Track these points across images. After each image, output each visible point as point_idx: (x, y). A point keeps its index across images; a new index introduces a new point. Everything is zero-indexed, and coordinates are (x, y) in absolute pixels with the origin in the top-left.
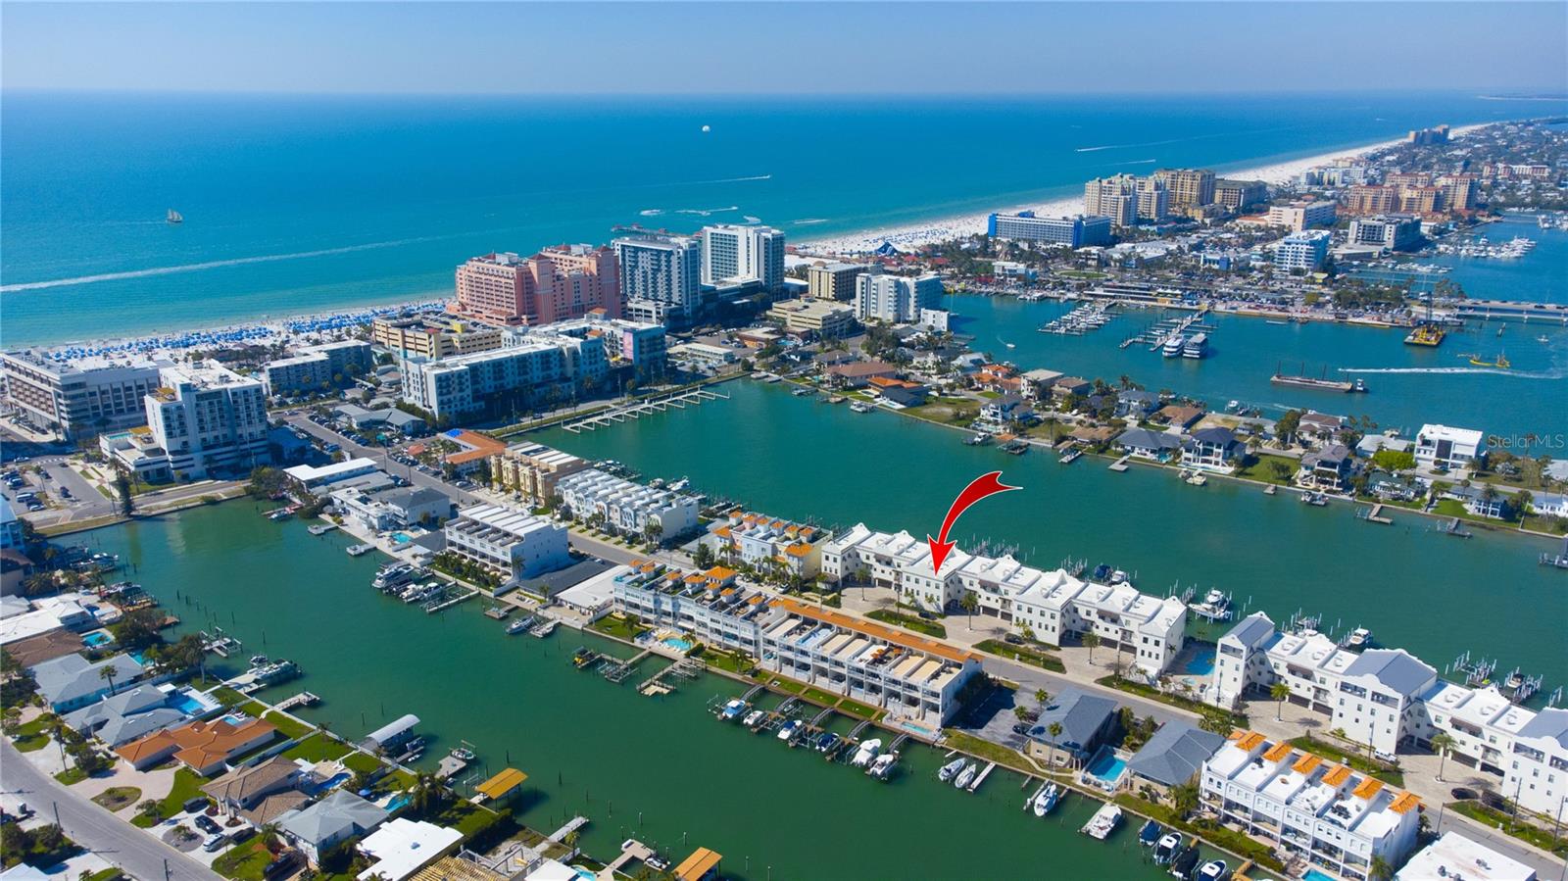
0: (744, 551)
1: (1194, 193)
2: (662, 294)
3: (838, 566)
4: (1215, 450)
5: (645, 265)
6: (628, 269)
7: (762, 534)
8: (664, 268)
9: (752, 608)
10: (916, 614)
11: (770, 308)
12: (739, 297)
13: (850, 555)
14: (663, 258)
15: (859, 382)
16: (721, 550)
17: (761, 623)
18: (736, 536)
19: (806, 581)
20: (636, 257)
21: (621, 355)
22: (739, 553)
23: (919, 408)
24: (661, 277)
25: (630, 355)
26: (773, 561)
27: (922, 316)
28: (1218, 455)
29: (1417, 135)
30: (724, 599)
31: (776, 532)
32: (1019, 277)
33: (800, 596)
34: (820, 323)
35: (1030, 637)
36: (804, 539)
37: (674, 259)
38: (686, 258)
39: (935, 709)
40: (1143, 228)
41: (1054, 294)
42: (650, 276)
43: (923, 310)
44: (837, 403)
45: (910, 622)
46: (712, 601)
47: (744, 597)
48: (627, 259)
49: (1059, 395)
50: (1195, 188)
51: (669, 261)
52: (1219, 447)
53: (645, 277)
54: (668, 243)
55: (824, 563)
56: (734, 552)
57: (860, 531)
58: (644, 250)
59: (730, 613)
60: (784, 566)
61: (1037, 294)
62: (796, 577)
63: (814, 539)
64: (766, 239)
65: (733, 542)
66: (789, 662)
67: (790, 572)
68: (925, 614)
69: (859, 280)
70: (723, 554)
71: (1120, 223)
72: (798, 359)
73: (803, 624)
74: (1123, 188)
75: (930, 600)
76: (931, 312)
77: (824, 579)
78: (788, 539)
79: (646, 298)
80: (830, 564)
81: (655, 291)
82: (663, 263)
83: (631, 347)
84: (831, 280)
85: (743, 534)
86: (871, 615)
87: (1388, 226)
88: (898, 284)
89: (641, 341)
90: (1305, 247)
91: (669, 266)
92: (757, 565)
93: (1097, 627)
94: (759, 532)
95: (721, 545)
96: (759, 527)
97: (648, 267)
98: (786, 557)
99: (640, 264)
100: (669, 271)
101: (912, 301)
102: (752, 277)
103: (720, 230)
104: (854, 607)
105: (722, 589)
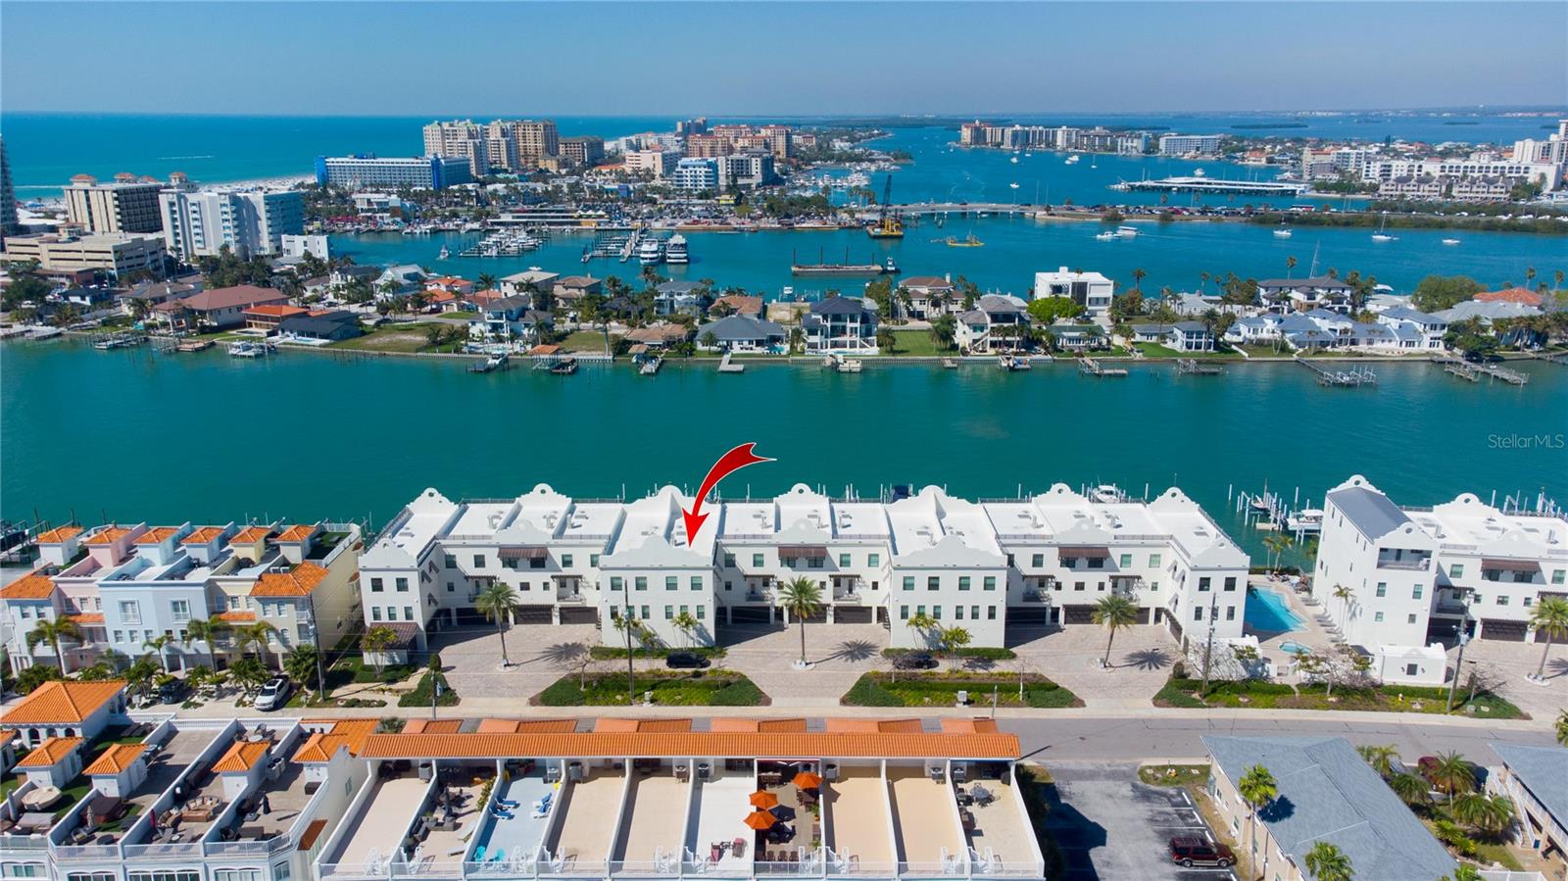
0: (112, 621)
1: (540, 145)
3: (411, 599)
4: (849, 325)
7: (159, 569)
9: (232, 787)
10: (661, 664)
13: (436, 562)
15: (227, 318)
16: (33, 639)
17: (294, 830)
18: (72, 591)
19: (331, 657)
22: (96, 634)
23: (357, 340)
26: (216, 630)
27: (284, 246)
28: (854, 331)
29: (683, 125)
30: (107, 787)
31: (202, 554)
33: (329, 701)
34: (111, 256)
35: (948, 645)
36: (293, 554)
41: (450, 225)
43: (284, 237)
44: (197, 350)
45: (656, 687)
46: (55, 807)
47: (185, 756)
49: (567, 299)
50: (539, 139)
52: (853, 320)
55: (370, 600)
56: (76, 636)
57: (430, 512)
59: (148, 834)
60: (256, 634)
61: (426, 227)
62: (299, 657)
63: (318, 549)
65: (68, 608)
67: (275, 646)
68: (678, 659)
69: (164, 200)
70: (43, 650)
72: (87, 302)
73: (440, 786)
74: (469, 131)
75: (686, 621)
76: (299, 239)
77: (384, 640)
78: (245, 563)
80: (389, 597)
84: (111, 203)
85: (99, 577)
86: (548, 698)
87: (754, 159)
88: (235, 201)
90: (703, 170)
92: (164, 652)
93: (1058, 587)
94: (146, 565)
95: (31, 625)
96: (144, 552)
98: (255, 608)
101: (263, 225)
104: (492, 688)
105: (89, 753)
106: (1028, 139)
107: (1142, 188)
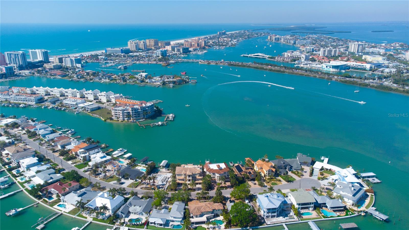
0: (14, 92)
1: (153, 44)
2: (18, 63)
3: (29, 92)
5: (13, 57)
6: (9, 58)
8: (17, 57)
11: (44, 65)
12: (38, 63)
13: (32, 90)
14: (17, 55)
15: (55, 74)
20: (11, 55)
21: (3, 72)
23: (64, 77)
24: (17, 59)
25: (5, 72)
27: (76, 65)
28: (107, 79)
29: (219, 33)
31: (20, 88)
32: (103, 59)
34: (53, 67)
35: (56, 96)
37: (19, 55)
38: (22, 55)
39: (34, 101)
40: (139, 51)
41: (109, 62)
42: (14, 59)
48: (9, 56)
51: (18, 56)
53: (13, 59)
54: (17, 52)
57: (34, 87)
58: (12, 54)
61: (105, 62)
63: (26, 89)
64: (43, 52)
65: (12, 91)
66: (15, 100)
69: (63, 59)
71: (135, 50)
72: (44, 72)
74: (135, 42)
75: (43, 94)
79: (14, 64)
80: (28, 92)
81: (16, 62)
82: (17, 56)
83: (5, 70)
84: (58, 59)
85: (14, 89)
87: (181, 49)
88: (71, 59)
89: (7, 69)
90: (160, 52)
91: (18, 57)
95: (10, 91)
96: (17, 88)
97: (14, 57)
98: (21, 91)
99: (12, 57)
100: (18, 58)
101: (74, 62)
102: (41, 59)
103: (33, 50)
106: (279, 39)
107: (245, 56)
